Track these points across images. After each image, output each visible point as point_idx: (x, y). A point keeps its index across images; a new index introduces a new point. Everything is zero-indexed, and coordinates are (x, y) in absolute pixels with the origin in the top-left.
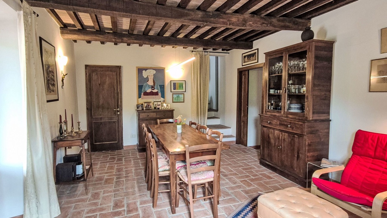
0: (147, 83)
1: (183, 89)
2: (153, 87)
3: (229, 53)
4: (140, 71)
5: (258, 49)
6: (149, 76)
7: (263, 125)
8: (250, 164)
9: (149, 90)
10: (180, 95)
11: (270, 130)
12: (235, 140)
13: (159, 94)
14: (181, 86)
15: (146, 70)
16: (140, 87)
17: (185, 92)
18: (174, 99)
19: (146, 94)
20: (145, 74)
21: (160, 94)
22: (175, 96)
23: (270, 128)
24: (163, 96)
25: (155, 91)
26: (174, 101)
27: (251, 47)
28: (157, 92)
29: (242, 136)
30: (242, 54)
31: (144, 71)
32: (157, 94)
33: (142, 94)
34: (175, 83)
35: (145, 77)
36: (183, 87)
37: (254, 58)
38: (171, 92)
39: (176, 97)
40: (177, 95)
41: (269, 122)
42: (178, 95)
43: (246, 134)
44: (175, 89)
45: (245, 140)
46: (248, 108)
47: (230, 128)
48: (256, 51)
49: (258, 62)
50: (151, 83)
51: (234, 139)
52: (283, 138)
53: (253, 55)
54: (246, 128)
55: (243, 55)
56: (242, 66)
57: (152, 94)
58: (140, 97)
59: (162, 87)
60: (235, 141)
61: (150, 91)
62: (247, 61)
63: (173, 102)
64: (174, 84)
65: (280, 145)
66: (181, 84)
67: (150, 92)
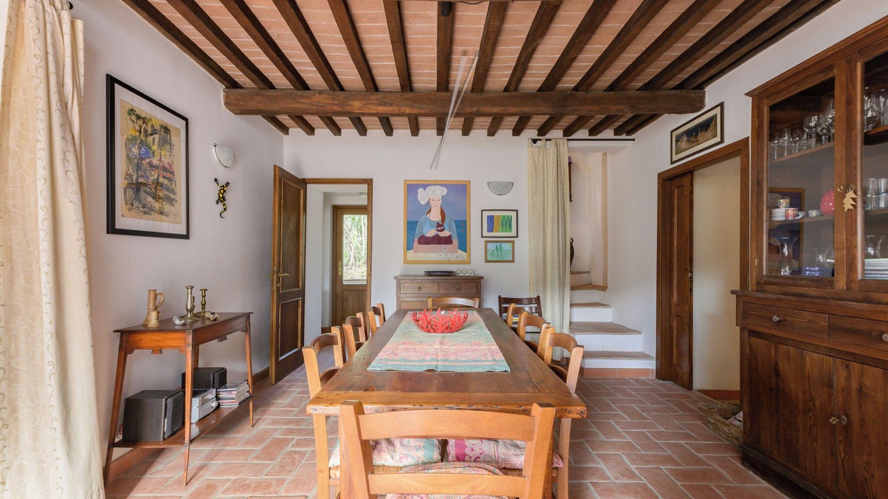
0: (428, 215)
1: (510, 230)
2: (440, 226)
3: (634, 140)
4: (412, 189)
5: (722, 105)
6: (431, 202)
7: (750, 327)
8: (701, 456)
9: (431, 233)
10: (504, 245)
11: (783, 348)
12: (654, 368)
13: (453, 241)
14: (507, 223)
15: (425, 186)
16: (411, 226)
17: (517, 237)
18: (488, 255)
19: (424, 240)
20: (423, 196)
21: (455, 241)
22: (491, 247)
23: (783, 341)
24: (464, 246)
25: (445, 234)
26: (489, 258)
27: (697, 104)
28: (450, 236)
29: (675, 356)
30: (672, 132)
31: (420, 191)
32: (448, 241)
33: (416, 239)
34: (493, 216)
35: (423, 203)
36: (510, 226)
37: (709, 133)
38: (482, 237)
39: (494, 248)
40: (495, 244)
41: (776, 318)
42: (498, 244)
43: (687, 352)
44: (490, 229)
45: (686, 369)
46: (691, 278)
47: (638, 332)
48: (717, 111)
49: (722, 141)
50: (435, 216)
51: (651, 365)
52: (854, 386)
53: (707, 126)
54: (687, 338)
55: (675, 134)
56: (672, 163)
57: (437, 240)
58: (409, 247)
59: (462, 226)
60: (652, 371)
61: (434, 235)
62: (687, 147)
63: (487, 261)
64: (491, 219)
65: (841, 412)
66: (506, 218)
67: (434, 237)
